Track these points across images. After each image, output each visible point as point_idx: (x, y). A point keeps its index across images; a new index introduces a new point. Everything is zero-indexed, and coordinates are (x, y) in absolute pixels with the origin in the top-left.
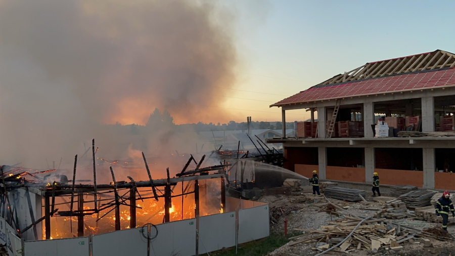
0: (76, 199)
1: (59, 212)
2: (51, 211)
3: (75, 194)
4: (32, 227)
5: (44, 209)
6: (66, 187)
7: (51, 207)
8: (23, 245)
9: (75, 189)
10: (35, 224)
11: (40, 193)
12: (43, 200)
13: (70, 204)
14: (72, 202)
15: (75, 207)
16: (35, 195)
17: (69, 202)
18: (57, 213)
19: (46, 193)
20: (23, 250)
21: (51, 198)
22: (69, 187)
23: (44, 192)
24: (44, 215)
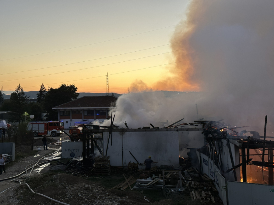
0: (266, 152)
1: (253, 161)
2: (246, 160)
3: (265, 148)
4: (233, 170)
5: (241, 157)
6: (258, 142)
7: (246, 156)
8: (226, 183)
9: (266, 144)
10: (235, 168)
11: (238, 145)
12: (240, 151)
13: (262, 156)
14: (263, 154)
15: (266, 160)
16: (234, 145)
17: (261, 155)
18: (251, 162)
19: (242, 145)
20: (226, 187)
21: (246, 150)
22: (261, 141)
23: (241, 144)
24: (241, 162)
